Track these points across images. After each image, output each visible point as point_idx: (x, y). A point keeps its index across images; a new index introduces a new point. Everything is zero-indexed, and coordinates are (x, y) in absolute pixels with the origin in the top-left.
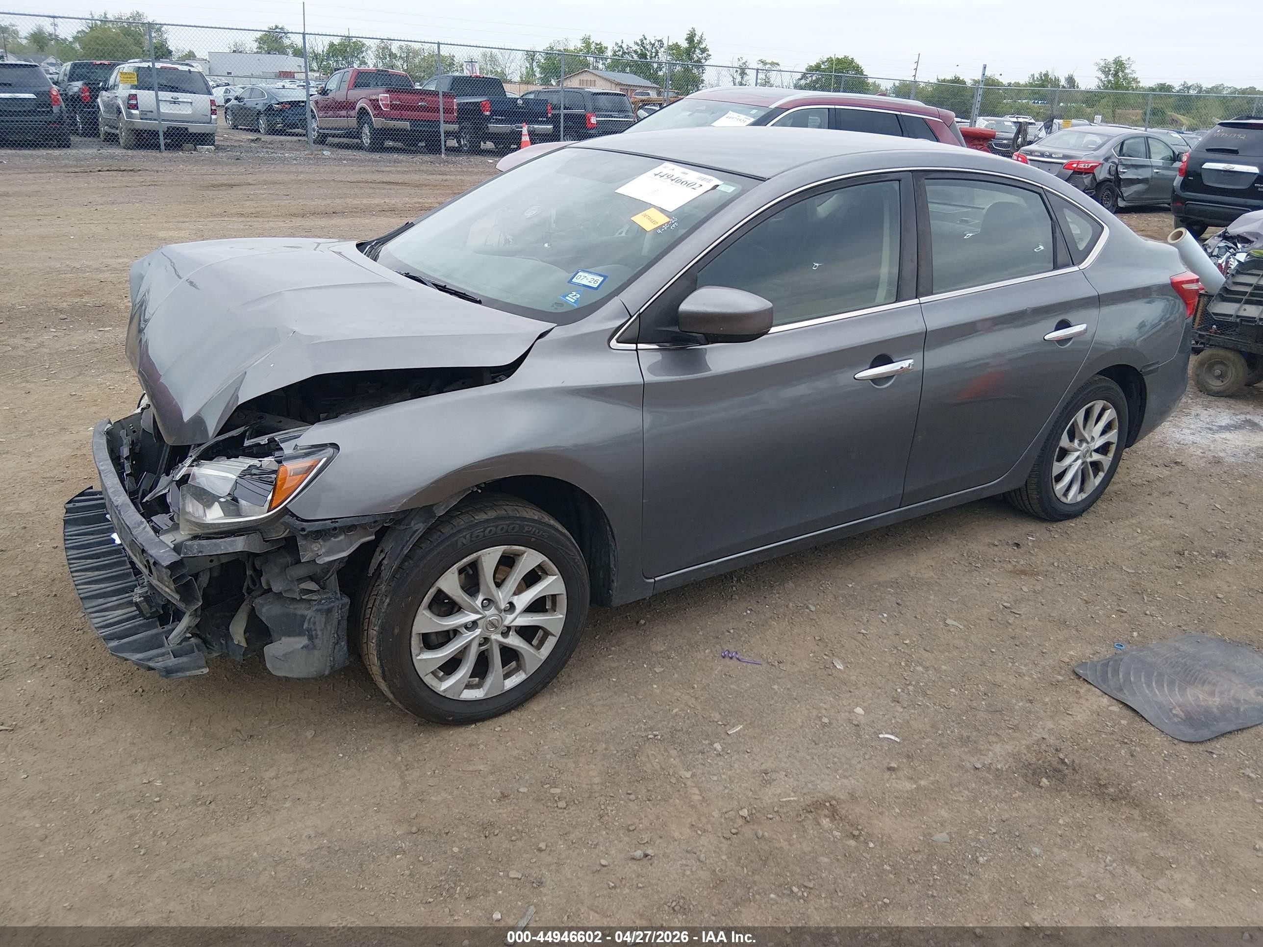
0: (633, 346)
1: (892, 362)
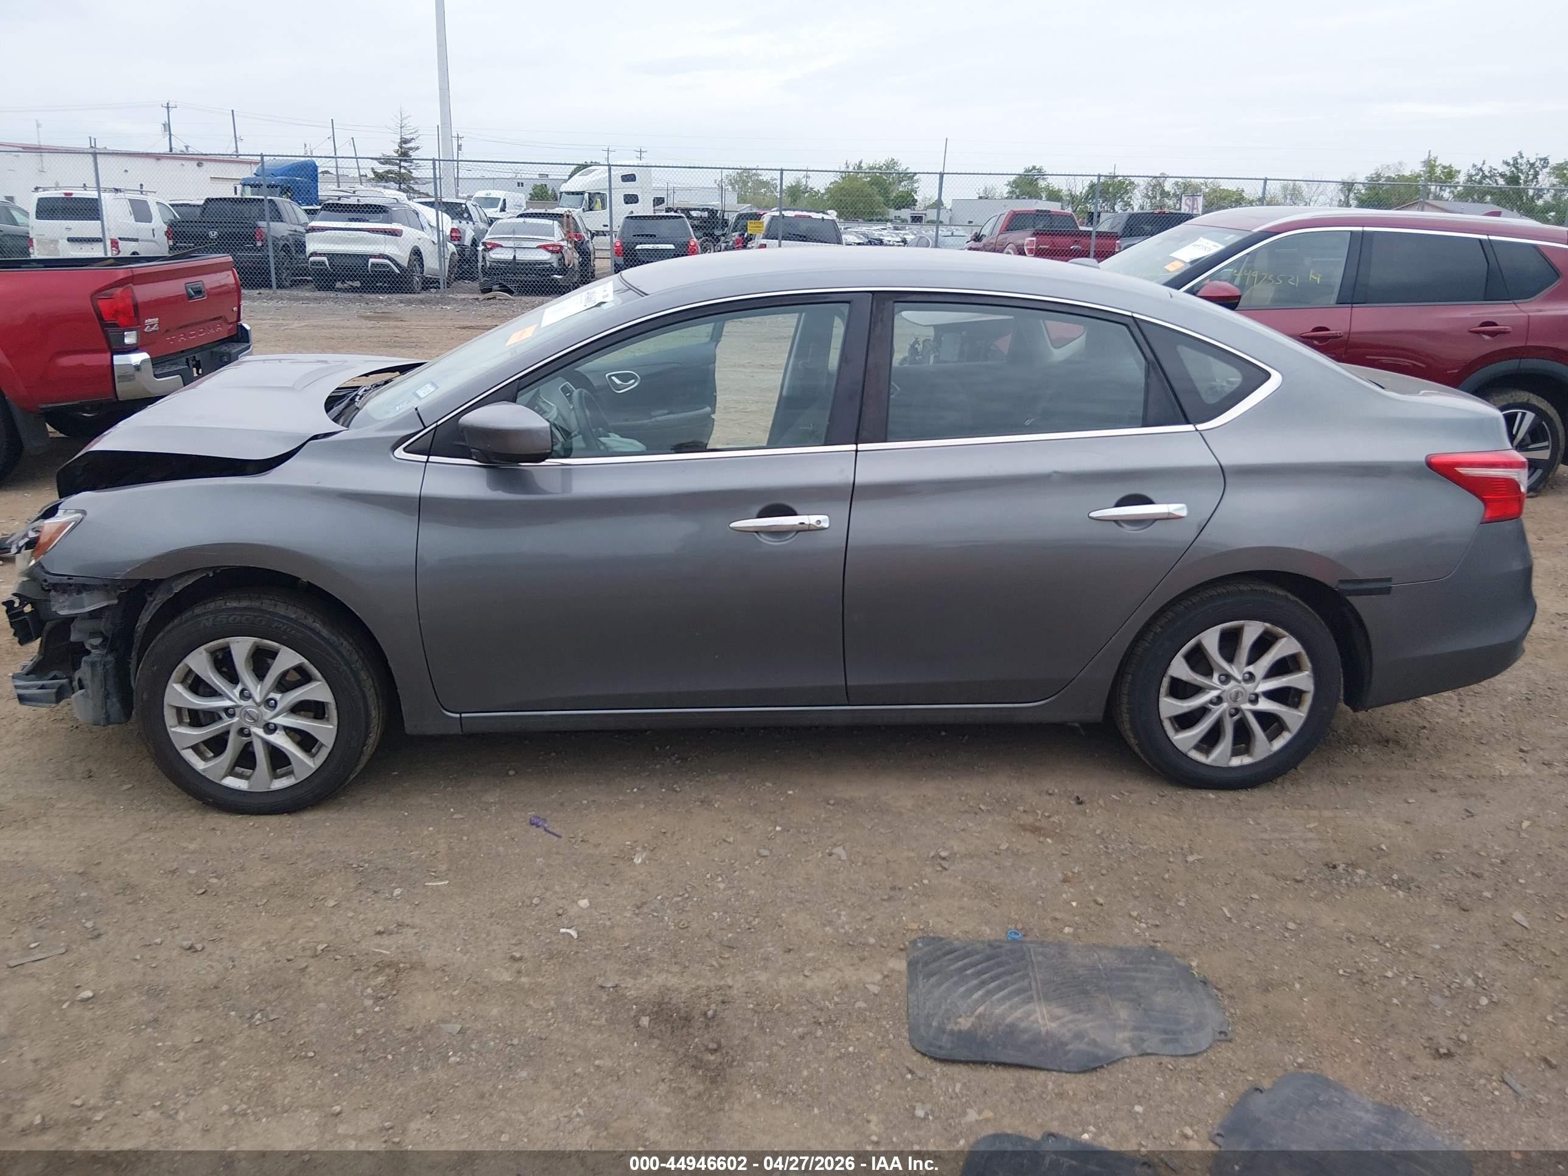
0: (424, 458)
1: (795, 514)
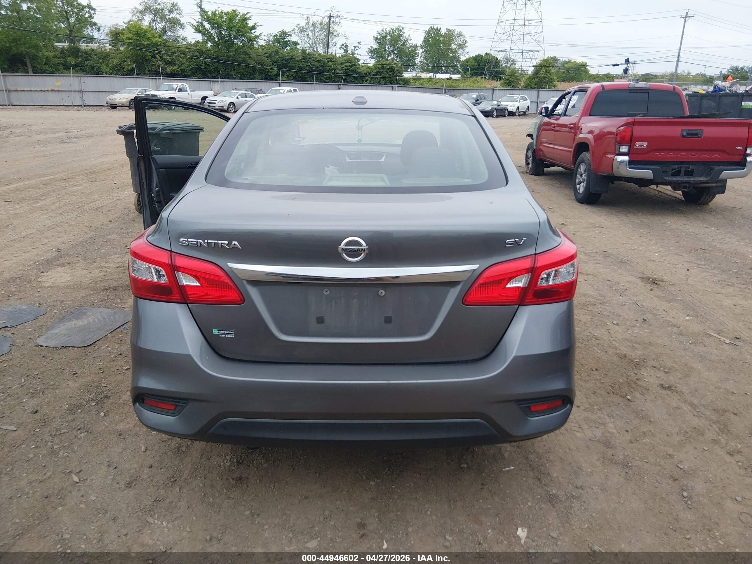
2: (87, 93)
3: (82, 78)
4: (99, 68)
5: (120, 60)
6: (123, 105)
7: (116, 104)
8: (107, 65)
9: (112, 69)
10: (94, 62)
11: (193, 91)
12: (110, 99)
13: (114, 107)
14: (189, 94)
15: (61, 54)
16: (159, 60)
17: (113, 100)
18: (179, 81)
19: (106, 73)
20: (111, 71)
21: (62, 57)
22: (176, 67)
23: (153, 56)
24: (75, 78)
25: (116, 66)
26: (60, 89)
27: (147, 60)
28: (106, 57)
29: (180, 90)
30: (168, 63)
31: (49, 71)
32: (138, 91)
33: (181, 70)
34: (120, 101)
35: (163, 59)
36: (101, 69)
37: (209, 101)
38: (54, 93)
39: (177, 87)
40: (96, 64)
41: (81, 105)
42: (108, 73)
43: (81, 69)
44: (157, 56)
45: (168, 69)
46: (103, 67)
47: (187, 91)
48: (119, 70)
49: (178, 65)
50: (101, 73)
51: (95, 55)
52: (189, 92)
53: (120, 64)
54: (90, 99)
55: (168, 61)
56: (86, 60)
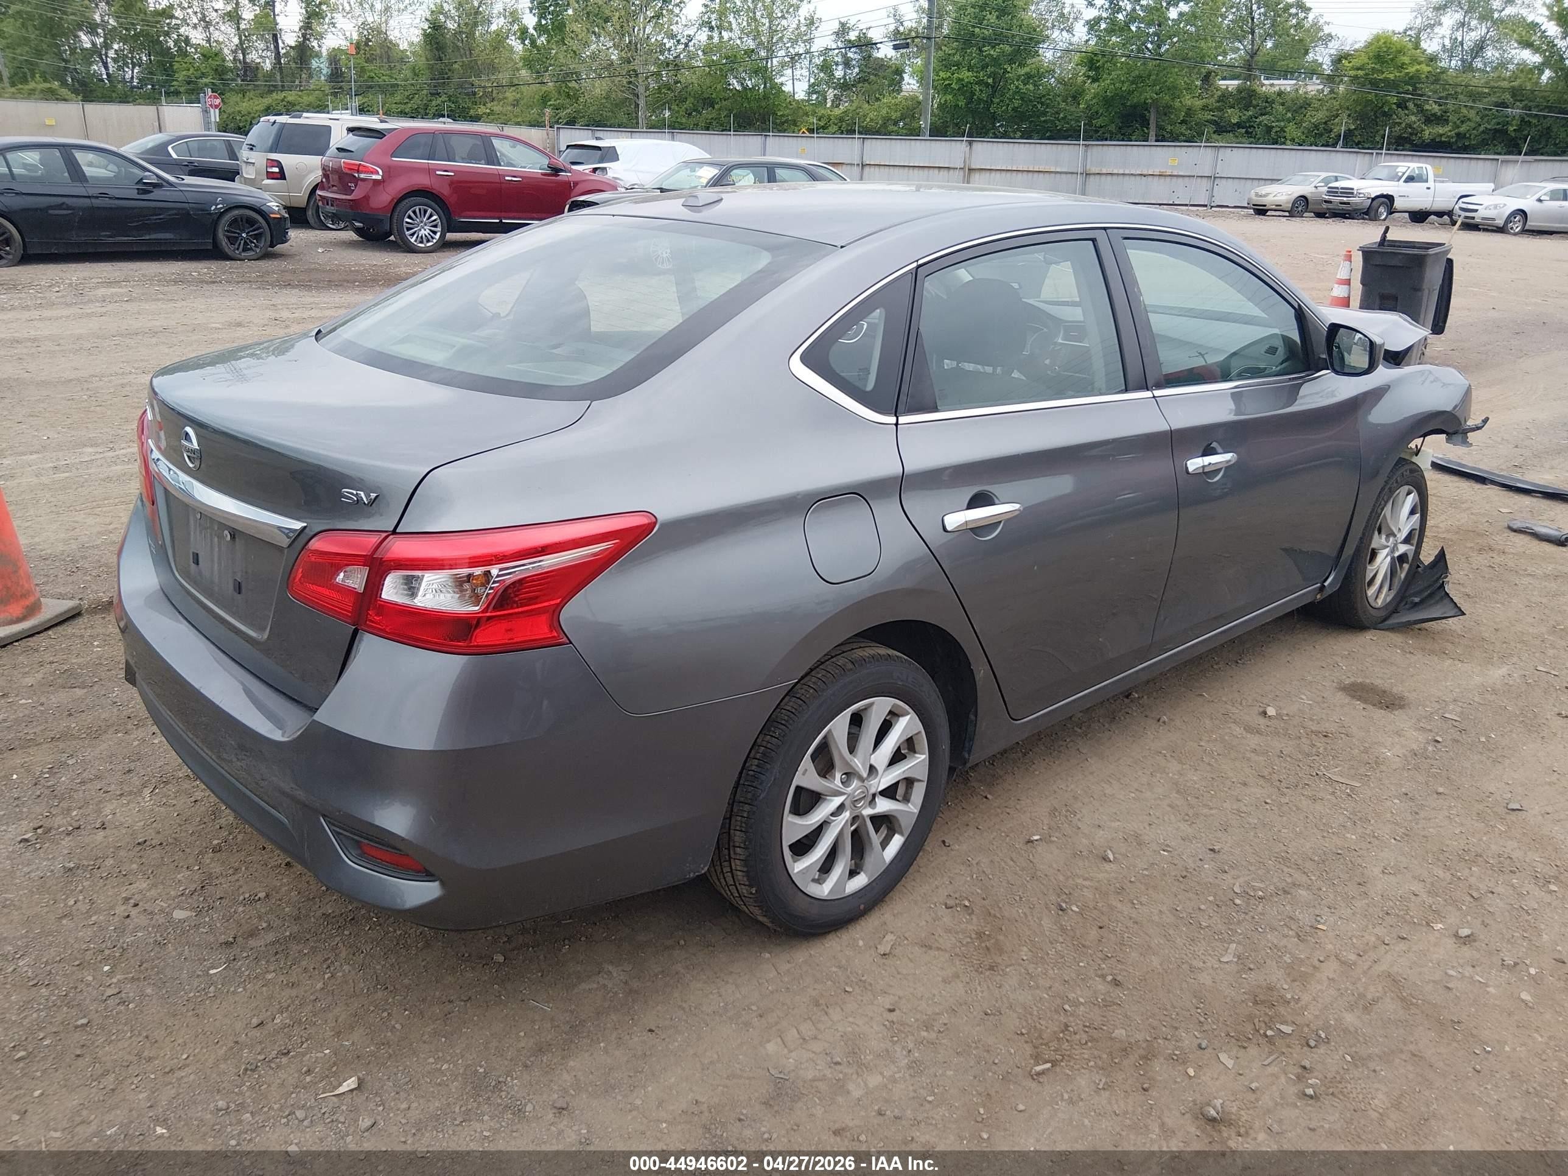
2: (1224, 181)
3: (1222, 150)
4: (1282, 130)
5: (1328, 114)
6: (1278, 208)
7: (1265, 206)
8: (1299, 125)
9: (1306, 131)
10: (1275, 117)
11: (1443, 182)
12: (1257, 195)
13: (1261, 211)
14: (1428, 188)
15: (1218, 102)
16: (1413, 114)
17: (1261, 196)
18: (1423, 159)
19: (1293, 140)
20: (1303, 137)
21: (1219, 109)
22: (1447, 129)
23: (1402, 105)
24: (1209, 150)
25: (1316, 126)
26: (1175, 173)
27: (1385, 114)
28: (1301, 107)
29: (1410, 179)
30: (1431, 119)
31: (1184, 135)
32: (1321, 178)
33: (1458, 135)
34: (1275, 198)
35: (1422, 111)
36: (1285, 132)
37: (1464, 206)
38: (1162, 179)
39: (1404, 174)
40: (1278, 121)
41: (1206, 206)
42: (1296, 140)
43: (1247, 132)
44: (1411, 105)
45: (1427, 132)
46: (1291, 130)
47: (1426, 181)
48: (1321, 135)
49: (1455, 123)
50: (1283, 140)
51: (1283, 104)
52: (1431, 184)
53: (1325, 123)
54: (1226, 193)
55: (1434, 115)
56: (1262, 115)
